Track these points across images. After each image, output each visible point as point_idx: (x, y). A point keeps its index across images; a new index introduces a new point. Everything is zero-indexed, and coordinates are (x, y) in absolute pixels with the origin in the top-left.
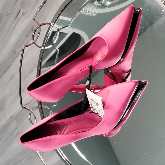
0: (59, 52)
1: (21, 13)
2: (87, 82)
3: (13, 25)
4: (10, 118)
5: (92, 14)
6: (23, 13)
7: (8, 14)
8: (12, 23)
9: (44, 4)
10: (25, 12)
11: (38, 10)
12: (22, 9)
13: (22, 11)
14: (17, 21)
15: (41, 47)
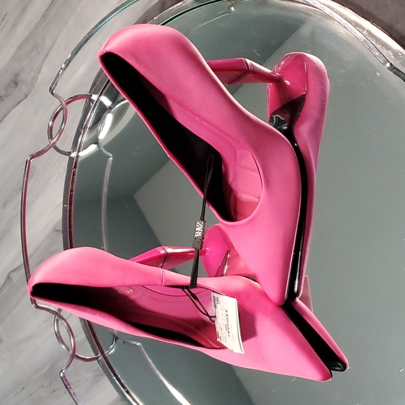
0: (111, 159)
2: (197, 229)
9: (76, 53)
11: (62, 69)
15: (70, 153)
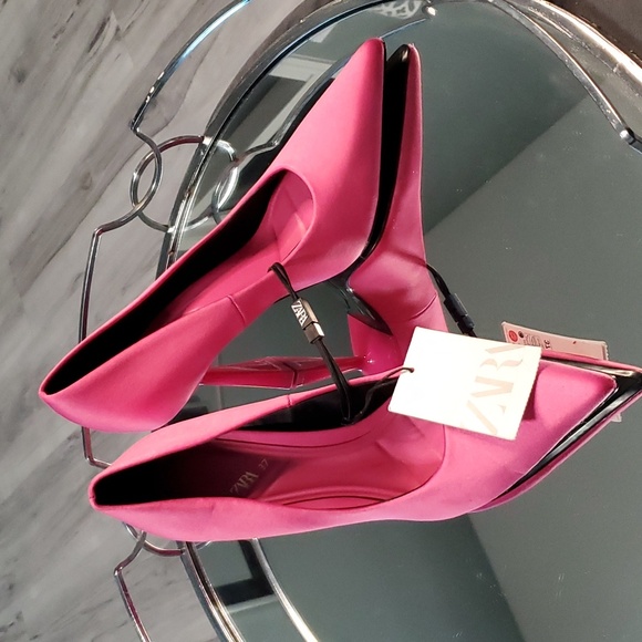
1: (110, 31)
3: (80, 78)
4: (69, 439)
5: (398, 11)
6: (118, 29)
7: (61, 31)
8: (77, 69)
10: (123, 28)
11: (149, 94)
12: (113, 16)
13: (113, 23)
14: (94, 60)
15: (166, 227)
